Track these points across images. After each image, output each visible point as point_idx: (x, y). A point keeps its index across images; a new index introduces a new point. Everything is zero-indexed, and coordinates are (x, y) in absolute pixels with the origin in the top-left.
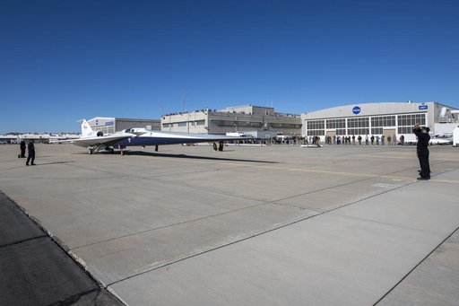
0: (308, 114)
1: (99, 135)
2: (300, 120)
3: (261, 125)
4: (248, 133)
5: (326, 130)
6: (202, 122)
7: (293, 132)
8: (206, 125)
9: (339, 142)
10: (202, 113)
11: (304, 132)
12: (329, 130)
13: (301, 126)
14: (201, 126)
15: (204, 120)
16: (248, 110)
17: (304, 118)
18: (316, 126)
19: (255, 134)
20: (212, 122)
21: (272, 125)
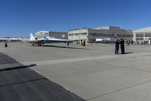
0: (137, 30)
1: (36, 39)
2: (132, 33)
3: (113, 35)
4: (106, 39)
5: (144, 38)
6: (85, 34)
7: (128, 39)
8: (87, 35)
9: (142, 43)
10: (85, 29)
11: (134, 39)
12: (146, 38)
13: (133, 36)
14: (85, 35)
15: (86, 33)
16: (108, 28)
17: (135, 32)
18: (140, 36)
19: (109, 39)
20: (90, 34)
21: (119, 35)
